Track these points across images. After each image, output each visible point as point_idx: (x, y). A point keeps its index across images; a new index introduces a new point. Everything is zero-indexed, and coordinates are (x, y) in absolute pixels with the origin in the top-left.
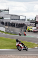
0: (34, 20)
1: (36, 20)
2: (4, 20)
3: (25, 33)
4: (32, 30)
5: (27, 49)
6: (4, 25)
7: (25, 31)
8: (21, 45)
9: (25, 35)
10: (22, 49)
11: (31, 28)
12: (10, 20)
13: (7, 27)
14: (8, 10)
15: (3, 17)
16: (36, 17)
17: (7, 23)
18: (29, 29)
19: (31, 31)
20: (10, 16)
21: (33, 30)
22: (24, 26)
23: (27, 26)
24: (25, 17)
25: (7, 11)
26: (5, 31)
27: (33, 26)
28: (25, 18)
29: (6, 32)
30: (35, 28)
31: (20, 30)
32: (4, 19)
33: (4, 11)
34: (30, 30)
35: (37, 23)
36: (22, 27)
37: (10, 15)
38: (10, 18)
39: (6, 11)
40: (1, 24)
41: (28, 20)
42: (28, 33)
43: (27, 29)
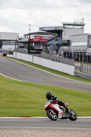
2: (71, 48)
5: (75, 116)
6: (73, 60)
10: (60, 116)
12: (85, 48)
13: (78, 64)
14: (82, 25)
15: (69, 41)
17: (78, 55)
20: (87, 39)
25: (80, 27)
26: (73, 74)
29: (77, 76)
32: (73, 44)
33: (71, 27)
37: (86, 36)
38: (85, 44)
39: (76, 27)
40: (65, 56)
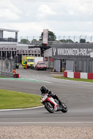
0: (38, 40)
1: (42, 40)
3: (17, 71)
4: (34, 64)
7: (17, 67)
8: (52, 100)
9: (17, 76)
10: (56, 109)
11: (32, 60)
16: (42, 35)
18: (26, 63)
19: (31, 67)
21: (36, 63)
22: (13, 55)
23: (20, 56)
24: (16, 33)
27: (36, 55)
28: (16, 36)
30: (41, 59)
31: (4, 65)
34: (29, 64)
35: (46, 49)
36: (8, 57)
41: (24, 41)
42: (25, 71)
43: (21, 62)
